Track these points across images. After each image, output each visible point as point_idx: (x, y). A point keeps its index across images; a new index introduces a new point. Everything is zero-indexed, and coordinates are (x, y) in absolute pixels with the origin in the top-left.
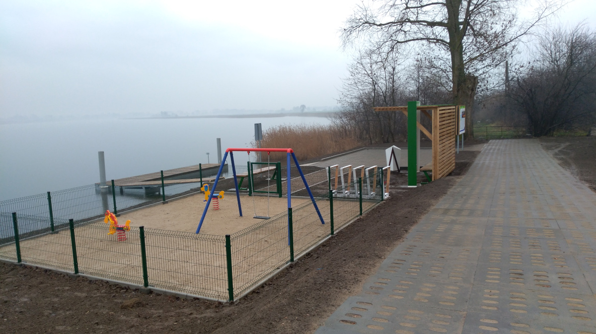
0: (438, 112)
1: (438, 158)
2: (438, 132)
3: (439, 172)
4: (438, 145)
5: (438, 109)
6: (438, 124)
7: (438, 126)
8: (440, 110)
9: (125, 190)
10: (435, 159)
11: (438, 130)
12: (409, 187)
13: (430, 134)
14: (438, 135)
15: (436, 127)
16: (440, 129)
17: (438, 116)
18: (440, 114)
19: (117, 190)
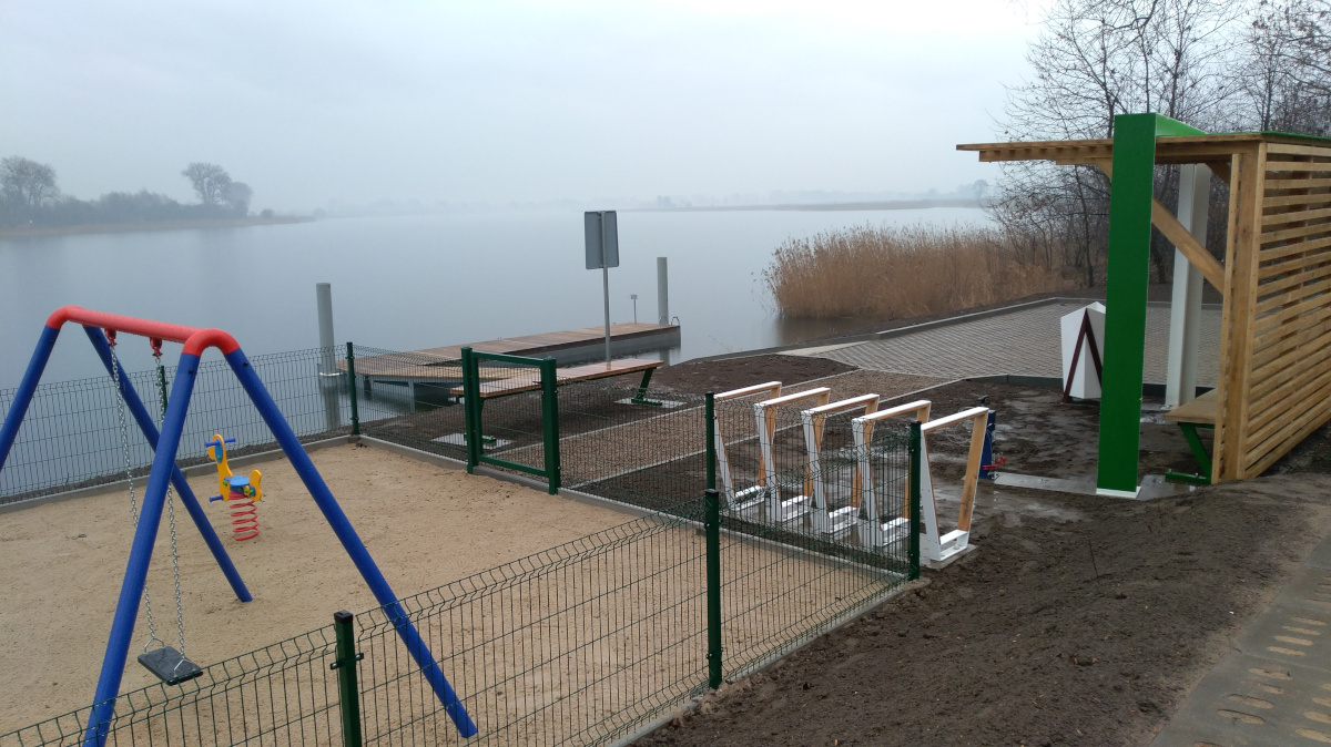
0: (1262, 165)
1: (1247, 375)
2: (1256, 256)
3: (1244, 441)
4: (1251, 318)
5: (1262, 150)
6: (1258, 220)
7: (1257, 229)
8: (1271, 157)
9: (375, 387)
10: (1233, 378)
11: (1256, 246)
12: (1101, 492)
13: (1216, 266)
14: (1254, 272)
15: (1244, 234)
16: (1264, 247)
17: (1260, 185)
18: (1269, 176)
19: (360, 384)
